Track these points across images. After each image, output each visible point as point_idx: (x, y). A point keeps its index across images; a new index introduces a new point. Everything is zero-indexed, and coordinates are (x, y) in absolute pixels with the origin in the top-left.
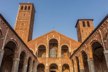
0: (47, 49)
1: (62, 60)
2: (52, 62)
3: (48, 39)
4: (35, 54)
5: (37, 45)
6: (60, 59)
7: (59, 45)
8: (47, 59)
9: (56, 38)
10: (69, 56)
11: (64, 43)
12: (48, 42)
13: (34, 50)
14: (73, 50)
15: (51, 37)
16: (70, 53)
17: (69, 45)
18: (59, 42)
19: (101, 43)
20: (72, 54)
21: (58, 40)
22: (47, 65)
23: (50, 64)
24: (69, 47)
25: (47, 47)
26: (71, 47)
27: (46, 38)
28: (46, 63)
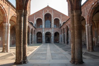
0: (43, 21)
1: (54, 30)
2: (47, 31)
3: (44, 14)
4: (34, 25)
5: (35, 19)
6: (53, 29)
7: (52, 18)
8: (43, 29)
9: (50, 13)
10: (60, 27)
11: (56, 17)
12: (44, 16)
13: (34, 23)
14: (63, 22)
15: (46, 12)
16: (60, 24)
17: (60, 18)
18: (52, 16)
19: (85, 17)
20: (61, 25)
21: (52, 15)
22: (43, 33)
23: (45, 32)
24: (60, 20)
25: (43, 20)
26: (62, 20)
27: (42, 13)
28: (43, 32)
